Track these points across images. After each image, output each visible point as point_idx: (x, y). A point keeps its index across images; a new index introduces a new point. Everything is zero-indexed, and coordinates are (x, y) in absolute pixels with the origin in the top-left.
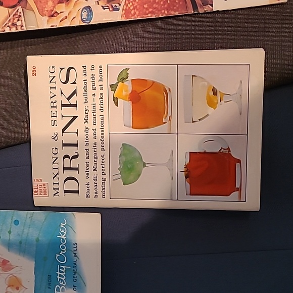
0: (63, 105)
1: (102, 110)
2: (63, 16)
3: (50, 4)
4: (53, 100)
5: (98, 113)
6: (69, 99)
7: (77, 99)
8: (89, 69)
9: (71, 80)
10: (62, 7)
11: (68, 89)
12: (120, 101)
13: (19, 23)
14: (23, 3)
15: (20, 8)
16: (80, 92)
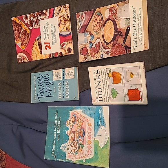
0: (97, 79)
1: (106, 80)
2: (96, 57)
3: (94, 54)
4: (95, 78)
5: (105, 80)
6: (98, 77)
7: (100, 77)
8: (102, 70)
9: (98, 73)
10: (96, 55)
11: (98, 75)
12: (110, 77)
13: (87, 59)
14: (87, 54)
15: (87, 55)
16: (101, 75)
